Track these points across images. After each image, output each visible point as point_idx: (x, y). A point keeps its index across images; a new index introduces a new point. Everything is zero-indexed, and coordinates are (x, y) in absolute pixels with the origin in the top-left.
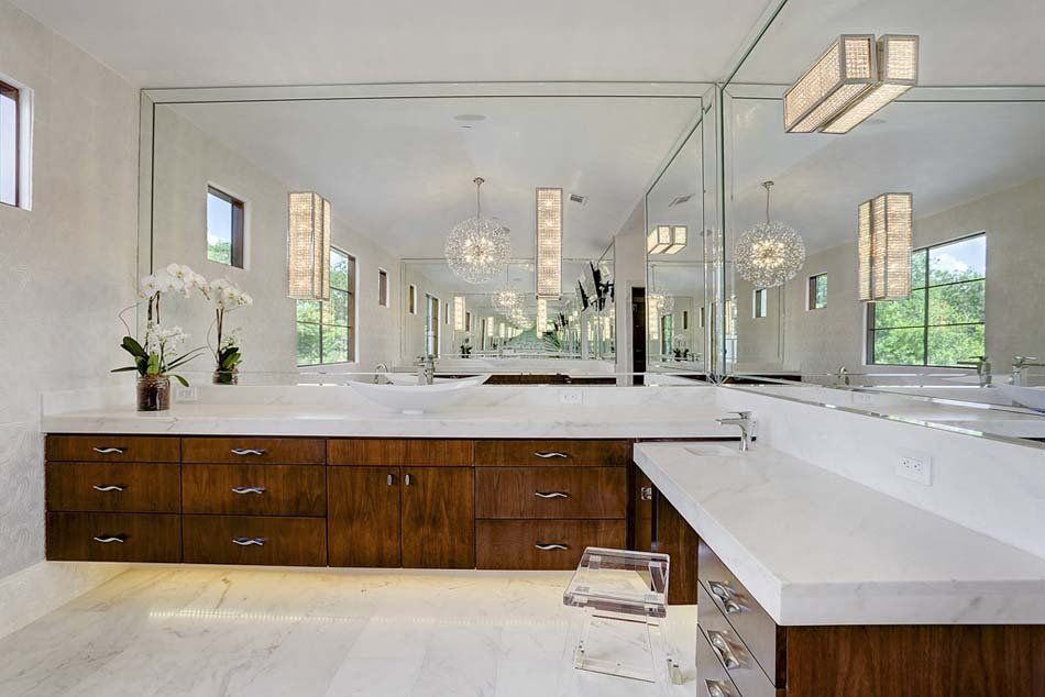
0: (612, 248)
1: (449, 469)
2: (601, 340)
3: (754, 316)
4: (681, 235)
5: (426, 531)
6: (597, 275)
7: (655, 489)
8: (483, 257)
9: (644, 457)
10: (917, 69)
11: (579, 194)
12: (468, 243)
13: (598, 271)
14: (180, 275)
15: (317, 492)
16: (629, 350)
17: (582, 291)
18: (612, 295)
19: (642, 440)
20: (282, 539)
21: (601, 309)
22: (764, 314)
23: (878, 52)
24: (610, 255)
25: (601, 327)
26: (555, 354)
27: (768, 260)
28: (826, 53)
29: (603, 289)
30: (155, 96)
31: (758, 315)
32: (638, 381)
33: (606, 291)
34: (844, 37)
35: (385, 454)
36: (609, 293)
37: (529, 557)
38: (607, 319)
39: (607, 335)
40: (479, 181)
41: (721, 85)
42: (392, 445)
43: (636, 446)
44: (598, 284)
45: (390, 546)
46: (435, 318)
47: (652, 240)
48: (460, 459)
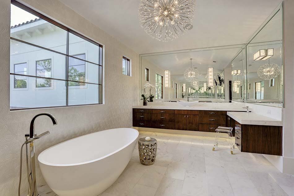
0: (223, 71)
1: (195, 115)
2: (221, 93)
3: (270, 86)
4: (239, 72)
5: (191, 125)
6: (219, 78)
7: (230, 117)
8: (192, 76)
9: (229, 114)
10: (273, 53)
11: (215, 61)
12: (189, 73)
13: (220, 77)
14: (148, 85)
15: (173, 118)
16: (228, 96)
17: (215, 81)
18: (224, 83)
19: (229, 111)
20: (167, 125)
21: (221, 85)
22: (273, 85)
23: (266, 51)
24: (223, 72)
25: (221, 89)
26: (207, 97)
27: (268, 73)
28: (257, 51)
29: (221, 81)
30: (141, 56)
31: (271, 85)
32: (230, 102)
33: (222, 81)
34: (260, 50)
35: (184, 113)
36: (223, 82)
37: (208, 130)
38: (222, 87)
39: (222, 92)
40: (191, 59)
41: (246, 44)
42: (185, 111)
43: (227, 112)
44: (220, 80)
45: (185, 127)
46: (176, 88)
47: (233, 73)
48: (196, 113)
